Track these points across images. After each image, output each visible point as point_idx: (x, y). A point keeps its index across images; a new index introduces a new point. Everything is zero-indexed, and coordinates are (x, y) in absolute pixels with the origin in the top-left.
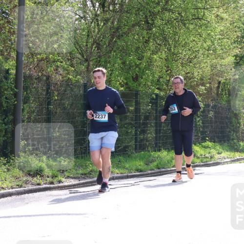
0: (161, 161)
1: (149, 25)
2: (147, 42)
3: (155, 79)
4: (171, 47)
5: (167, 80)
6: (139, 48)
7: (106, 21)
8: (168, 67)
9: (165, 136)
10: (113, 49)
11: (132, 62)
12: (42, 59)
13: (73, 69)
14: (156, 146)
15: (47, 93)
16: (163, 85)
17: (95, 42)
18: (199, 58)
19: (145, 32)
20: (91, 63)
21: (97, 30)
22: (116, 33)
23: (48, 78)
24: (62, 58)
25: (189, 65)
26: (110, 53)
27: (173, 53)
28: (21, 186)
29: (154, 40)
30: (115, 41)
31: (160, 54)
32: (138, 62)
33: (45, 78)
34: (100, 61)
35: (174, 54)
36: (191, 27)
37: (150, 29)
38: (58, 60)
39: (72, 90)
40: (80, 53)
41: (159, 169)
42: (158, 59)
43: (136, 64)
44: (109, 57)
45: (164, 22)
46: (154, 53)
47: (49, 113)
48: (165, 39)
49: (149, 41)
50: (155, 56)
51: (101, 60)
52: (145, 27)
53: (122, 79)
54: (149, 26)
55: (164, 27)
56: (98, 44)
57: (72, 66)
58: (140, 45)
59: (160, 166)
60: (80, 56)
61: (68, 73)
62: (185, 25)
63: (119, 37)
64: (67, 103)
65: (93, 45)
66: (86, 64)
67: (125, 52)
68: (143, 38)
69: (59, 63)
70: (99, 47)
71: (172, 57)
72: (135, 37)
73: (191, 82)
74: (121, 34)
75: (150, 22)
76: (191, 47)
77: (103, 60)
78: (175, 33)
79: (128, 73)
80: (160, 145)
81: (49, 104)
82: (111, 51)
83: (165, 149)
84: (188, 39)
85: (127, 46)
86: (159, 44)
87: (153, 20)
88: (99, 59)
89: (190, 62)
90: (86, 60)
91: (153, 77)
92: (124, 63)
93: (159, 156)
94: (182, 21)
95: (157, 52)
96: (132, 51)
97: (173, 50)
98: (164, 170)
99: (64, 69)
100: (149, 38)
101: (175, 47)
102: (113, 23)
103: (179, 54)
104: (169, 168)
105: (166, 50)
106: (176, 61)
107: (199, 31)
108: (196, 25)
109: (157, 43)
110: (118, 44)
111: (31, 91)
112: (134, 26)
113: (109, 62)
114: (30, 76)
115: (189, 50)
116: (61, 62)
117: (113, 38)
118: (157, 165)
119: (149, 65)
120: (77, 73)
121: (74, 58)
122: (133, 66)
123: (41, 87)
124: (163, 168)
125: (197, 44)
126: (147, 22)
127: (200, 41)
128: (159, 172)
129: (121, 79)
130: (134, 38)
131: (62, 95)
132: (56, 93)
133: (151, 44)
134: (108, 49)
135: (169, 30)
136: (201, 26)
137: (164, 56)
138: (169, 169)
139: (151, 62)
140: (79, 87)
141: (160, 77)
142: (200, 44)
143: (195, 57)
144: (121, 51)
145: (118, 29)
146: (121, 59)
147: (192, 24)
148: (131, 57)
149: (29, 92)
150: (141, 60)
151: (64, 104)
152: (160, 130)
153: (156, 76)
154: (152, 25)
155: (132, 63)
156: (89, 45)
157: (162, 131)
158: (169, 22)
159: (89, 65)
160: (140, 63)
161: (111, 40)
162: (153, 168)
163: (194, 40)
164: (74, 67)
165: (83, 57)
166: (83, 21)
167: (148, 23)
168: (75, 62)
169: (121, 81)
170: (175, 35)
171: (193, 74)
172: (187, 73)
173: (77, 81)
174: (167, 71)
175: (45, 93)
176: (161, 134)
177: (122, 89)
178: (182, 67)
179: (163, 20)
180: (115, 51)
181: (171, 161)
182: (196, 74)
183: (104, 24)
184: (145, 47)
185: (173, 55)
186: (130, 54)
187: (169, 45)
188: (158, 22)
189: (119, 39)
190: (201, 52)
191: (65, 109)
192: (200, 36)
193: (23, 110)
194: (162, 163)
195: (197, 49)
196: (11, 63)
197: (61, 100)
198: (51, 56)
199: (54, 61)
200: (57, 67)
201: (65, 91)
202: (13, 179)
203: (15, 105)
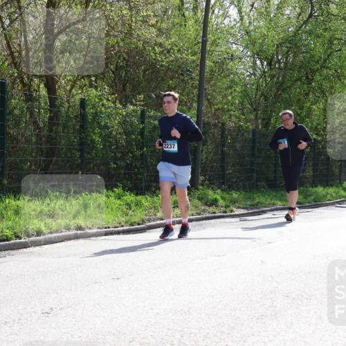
0: (318, 195)
2: (307, 94)
3: (313, 126)
4: (328, 99)
5: (324, 127)
6: (300, 99)
7: (273, 77)
8: (325, 116)
9: (321, 174)
10: (278, 100)
12: (218, 109)
13: (244, 117)
14: (313, 183)
15: (222, 137)
16: (320, 131)
17: (262, 94)
19: (306, 86)
20: (259, 112)
21: (264, 85)
22: (281, 87)
23: (223, 124)
24: (235, 108)
26: (276, 104)
28: (200, 214)
29: (313, 93)
30: (280, 94)
31: (318, 104)
33: (220, 125)
37: (311, 84)
38: (232, 109)
39: (243, 134)
40: (250, 104)
41: (316, 202)
42: (316, 109)
44: (275, 107)
46: (313, 104)
47: (223, 153)
48: (323, 92)
49: (309, 93)
50: (314, 107)
52: (306, 82)
54: (309, 81)
55: (322, 82)
56: (265, 96)
57: (243, 114)
58: (302, 97)
60: (249, 106)
61: (239, 121)
62: (340, 80)
63: (283, 90)
64: (238, 146)
65: (261, 97)
66: (255, 113)
67: (288, 103)
68: (304, 91)
69: (232, 112)
70: (266, 99)
72: (297, 90)
74: (285, 88)
75: (310, 77)
77: (269, 109)
80: (317, 182)
81: (223, 146)
82: (276, 102)
83: (321, 186)
85: (290, 98)
86: (317, 97)
87: (312, 76)
88: (265, 109)
90: (255, 110)
91: (312, 124)
93: (316, 192)
94: (338, 77)
95: (316, 103)
96: (294, 102)
98: (320, 203)
99: (236, 117)
100: (309, 91)
102: (278, 78)
104: (324, 201)
105: (324, 101)
109: (315, 96)
110: (282, 97)
111: (209, 135)
112: (296, 81)
113: (275, 112)
114: (208, 123)
116: (234, 111)
117: (278, 91)
118: (314, 199)
119: (309, 114)
120: (247, 121)
121: (245, 108)
123: (216, 132)
124: (320, 201)
126: (307, 78)
131: (234, 139)
132: (229, 137)
133: (311, 96)
134: (274, 101)
135: (326, 85)
137: (321, 106)
139: (310, 111)
140: (248, 132)
141: (318, 124)
145: (282, 83)
149: (207, 136)
150: (301, 110)
151: (235, 147)
152: (317, 169)
153: (314, 123)
154: (312, 80)
156: (258, 97)
157: (319, 170)
158: (326, 78)
159: (257, 114)
160: (301, 112)
161: (276, 93)
162: (311, 201)
165: (252, 107)
166: (253, 77)
167: (309, 79)
170: (331, 88)
173: (247, 127)
175: (220, 137)
179: (321, 76)
180: (279, 102)
181: (326, 196)
183: (271, 80)
184: (305, 99)
187: (326, 97)
188: (318, 77)
189: (283, 92)
191: (236, 150)
193: (202, 151)
194: (318, 198)
196: (193, 112)
197: (234, 143)
198: (226, 106)
199: (228, 111)
200: (231, 115)
201: (237, 135)
202: (193, 208)
203: (196, 147)
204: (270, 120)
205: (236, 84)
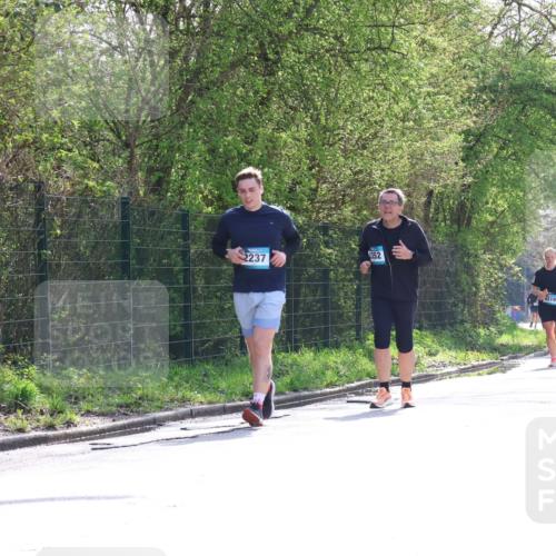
0: (301, 372)
1: (270, 63)
2: (264, 102)
3: (284, 187)
4: (318, 115)
5: (311, 189)
6: (247, 115)
7: (171, 55)
8: (313, 159)
9: (308, 316)
10: (187, 118)
11: (231, 147)
12: (25, 144)
13: (96, 165)
14: (289, 339)
15: (38, 221)
16: (302, 200)
18: (383, 138)
19: (259, 81)
20: (138, 152)
22: (195, 83)
23: (39, 186)
24: (71, 142)
25: (362, 155)
26: (182, 127)
27: (324, 127)
29: (281, 97)
30: (192, 102)
31: (294, 129)
32: (245, 149)
33: (31, 187)
34: (157, 146)
35: (326, 129)
36: (365, 67)
37: (272, 74)
38: (62, 144)
39: (94, 213)
40: (112, 130)
41: (295, 391)
42: (290, 140)
43: (239, 153)
44: (179, 137)
45: (303, 56)
46: (280, 127)
47: (42, 265)
48: (306, 96)
49: (268, 99)
50: (284, 135)
51: (161, 144)
52: (260, 68)
53: (209, 187)
54: (270, 66)
55: (303, 68)
57: (94, 158)
58: (250, 108)
59: (297, 384)
60: (111, 136)
61: (85, 176)
62: (349, 62)
63: (200, 92)
64: (83, 243)
66: (126, 154)
67: (214, 124)
68: (256, 92)
69: (64, 153)
71: (323, 135)
72: (239, 90)
73: (366, 193)
74: (204, 85)
75: (271, 56)
76: (365, 114)
77: (164, 144)
78: (329, 83)
79: (223, 173)
80: (298, 336)
81: (42, 245)
82: (183, 123)
83: (309, 346)
84: (357, 96)
85: (220, 112)
86: (291, 108)
87: (277, 53)
88: (155, 142)
89: (364, 147)
90: (127, 145)
91: (281, 181)
92: (212, 151)
93: (295, 363)
94: (343, 54)
95: (287, 126)
96: (230, 124)
97: (323, 121)
98: (306, 393)
99: (77, 166)
100: (269, 93)
101: (328, 112)
102: (186, 59)
103: (339, 128)
104: (317, 388)
105: (308, 120)
106: (331, 145)
107: (383, 76)
108: (376, 63)
109: (286, 105)
110: (198, 109)
112: (233, 66)
113: (179, 149)
115: (361, 120)
116: (70, 150)
117: (187, 94)
118: (292, 383)
119: (270, 156)
120: (107, 175)
121: (98, 141)
122: (233, 158)
123: (23, 208)
124: (306, 389)
125: (379, 106)
126: (263, 57)
127: (384, 101)
128: (296, 399)
129: (207, 188)
130: (235, 93)
131: (72, 227)
132: (58, 221)
133: (275, 107)
134: (176, 119)
135: (313, 75)
136: (386, 66)
137: (303, 133)
138: (319, 392)
139: (274, 148)
140: (111, 207)
141: (296, 183)
142: (385, 105)
143: (375, 135)
144: (205, 123)
145: (197, 73)
146: (205, 142)
147: (367, 60)
148: (230, 138)
150: (250, 144)
151: (76, 246)
152: (297, 303)
153: (286, 179)
154: (275, 63)
155: (230, 151)
157: (302, 305)
158: (313, 57)
159: (132, 156)
160: (250, 151)
161: (182, 100)
162: (283, 389)
163: (371, 98)
164: (98, 161)
165: (119, 137)
167: (267, 59)
168: (100, 148)
169: (206, 192)
170: (328, 86)
171: (370, 174)
172: (356, 173)
173: (107, 194)
174: (310, 169)
175: (31, 221)
176: (301, 312)
177: (210, 209)
178: (346, 158)
179: (300, 53)
180: (191, 124)
181: (323, 374)
182: (377, 174)
184: (260, 115)
185: (324, 133)
186: (226, 129)
187: (316, 109)
188: (290, 57)
189: (201, 95)
190: (388, 124)
191: (78, 256)
192: (386, 89)
194: (302, 379)
195: (379, 118)
197: (70, 236)
198: (45, 136)
199: (53, 149)
200: (60, 160)
201: (79, 215)
204: (169, 174)
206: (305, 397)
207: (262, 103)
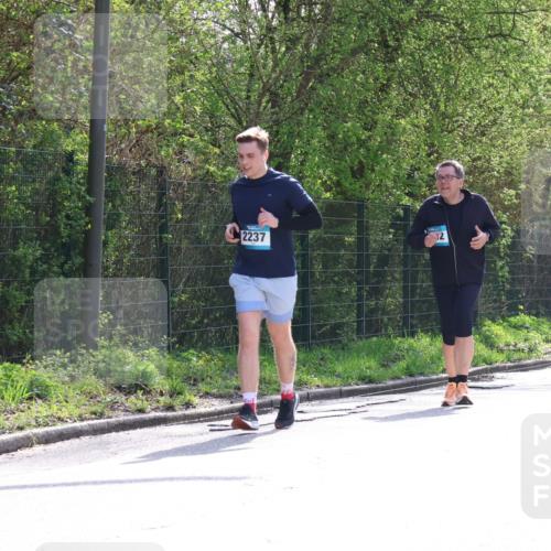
0: (416, 357)
1: (390, 50)
2: (384, 88)
3: (403, 173)
4: (438, 101)
5: (429, 175)
6: (367, 102)
7: (292, 41)
8: (432, 145)
9: (424, 302)
10: (307, 104)
11: (350, 134)
12: (148, 129)
13: (217, 150)
14: (405, 324)
15: (160, 205)
16: (420, 186)
17: (266, 89)
18: (502, 125)
19: (379, 67)
21: (271, 64)
22: (315, 69)
23: (162, 170)
24: (193, 127)
25: (480, 141)
26: (302, 114)
27: (443, 113)
28: (101, 415)
29: (401, 84)
30: (313, 88)
31: (413, 115)
32: (364, 135)
33: (153, 172)
34: (277, 132)
35: (444, 115)
36: (485, 54)
37: (392, 60)
38: (184, 130)
39: (215, 198)
40: (233, 116)
41: (411, 375)
42: (409, 126)
43: (359, 139)
44: (299, 124)
45: (423, 43)
46: (399, 114)
47: (163, 249)
48: (425, 83)
49: (388, 86)
50: (403, 122)
51: (282, 130)
52: (381, 55)
53: (328, 172)
54: (390, 53)
55: (424, 55)
56: (274, 95)
57: (215, 143)
58: (370, 94)
59: (413, 369)
60: (232, 122)
61: (206, 161)
62: (470, 49)
63: (321, 79)
64: (203, 227)
65: (261, 96)
67: (334, 111)
68: (376, 79)
69: (186, 138)
70: (275, 100)
71: (442, 122)
72: (357, 78)
73: (484, 180)
74: (325, 72)
75: (391, 43)
76: (485, 101)
77: (285, 129)
78: (448, 70)
79: (341, 159)
80: (415, 322)
81: (163, 229)
82: (302, 110)
83: (426, 332)
84: (477, 83)
85: (339, 100)
86: (410, 94)
87: (397, 40)
88: (275, 128)
89: (483, 134)
91: (399, 167)
92: (332, 137)
93: (411, 348)
94: (464, 40)
95: (407, 113)
96: (350, 110)
97: (442, 108)
98: (422, 378)
99: (198, 151)
100: (388, 80)
101: (448, 99)
102: (307, 46)
103: (458, 115)
104: (434, 373)
105: (428, 107)
106: (449, 132)
107: (503, 63)
108: (496, 50)
109: (406, 91)
110: (318, 95)
111: (122, 200)
112: (354, 52)
113: (299, 135)
114: (121, 168)
115: (481, 106)
116: (191, 136)
117: (308, 81)
118: (408, 368)
119: (389, 142)
121: (219, 127)
122: (353, 143)
123: (146, 191)
124: (422, 374)
125: (498, 93)
126: (384, 44)
127: (504, 87)
128: (412, 383)
129: (326, 173)
130: (355, 80)
131: (193, 211)
132: (179, 205)
133: (394, 93)
134: (297, 105)
135: (433, 62)
136: (506, 53)
137: (422, 120)
138: (435, 377)
139: (393, 134)
141: (414, 169)
142: (504, 92)
143: (494, 122)
144: (325, 109)
145: (318, 60)
146: (324, 128)
147: (487, 47)
148: (349, 124)
149: (118, 202)
150: (370, 130)
151: (197, 230)
152: (414, 288)
153: (404, 166)
154: (396, 49)
155: (349, 137)
156: (254, 97)
157: (418, 291)
158: (434, 43)
160: (369, 137)
161: (303, 86)
162: (400, 374)
163: (491, 85)
164: (219, 147)
165: (240, 123)
166: (239, 42)
167: (387, 46)
168: (221, 134)
169: (325, 178)
170: (448, 73)
171: (488, 161)
172: (474, 160)
173: (227, 179)
174: (429, 155)
175: (153, 205)
176: (417, 298)
177: (328, 195)
178: (465, 145)
179: (421, 40)
180: (311, 111)
181: (439, 359)
182: (495, 161)
183: (288, 49)
184: (380, 101)
185: (443, 119)
186: (346, 115)
187: (435, 95)
188: (410, 44)
189: (321, 82)
190: (507, 111)
191: (198, 240)
192: (506, 75)
193: (105, 243)
194: (418, 364)
195: (498, 105)
196: (78, 138)
197: (191, 220)
198: (168, 121)
199: (175, 134)
200: (182, 145)
201: (200, 200)
202: (83, 399)
203: (87, 233)
204: (289, 159)
205: (195, 61)
206: (421, 382)
207: (381, 90)
